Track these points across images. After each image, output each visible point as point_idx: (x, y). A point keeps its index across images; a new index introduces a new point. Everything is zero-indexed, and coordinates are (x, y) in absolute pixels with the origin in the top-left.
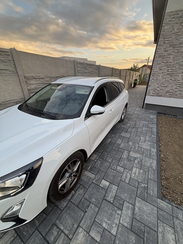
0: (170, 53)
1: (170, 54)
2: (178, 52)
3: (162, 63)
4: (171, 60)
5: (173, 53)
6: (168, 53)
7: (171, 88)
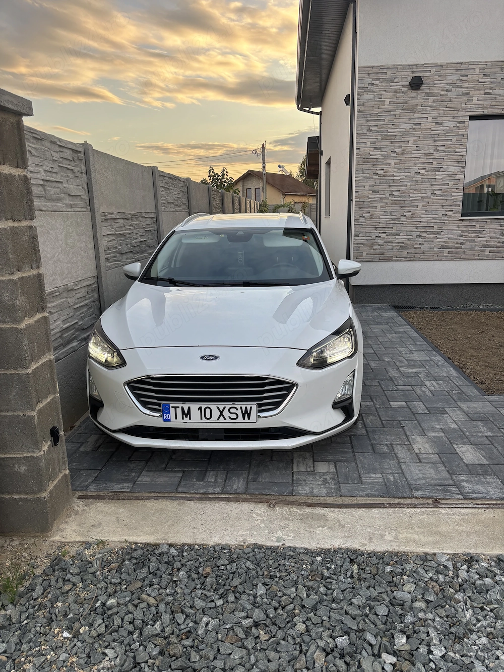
0: (385, 153)
1: (388, 156)
2: (402, 153)
3: (375, 177)
4: (392, 169)
5: (393, 155)
6: (383, 153)
7: (409, 237)
